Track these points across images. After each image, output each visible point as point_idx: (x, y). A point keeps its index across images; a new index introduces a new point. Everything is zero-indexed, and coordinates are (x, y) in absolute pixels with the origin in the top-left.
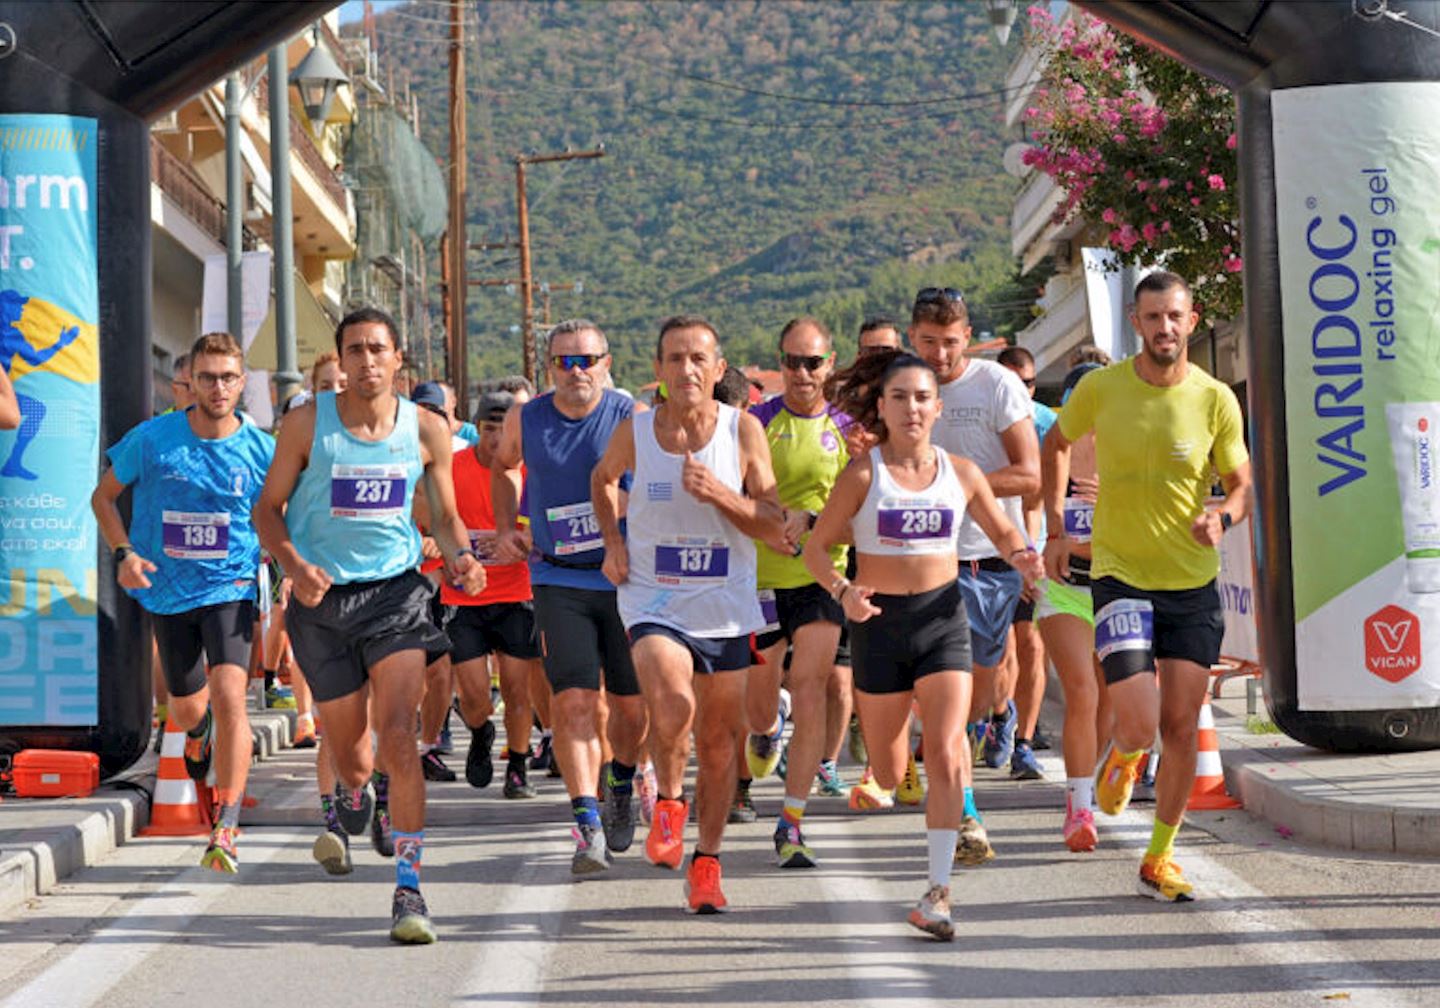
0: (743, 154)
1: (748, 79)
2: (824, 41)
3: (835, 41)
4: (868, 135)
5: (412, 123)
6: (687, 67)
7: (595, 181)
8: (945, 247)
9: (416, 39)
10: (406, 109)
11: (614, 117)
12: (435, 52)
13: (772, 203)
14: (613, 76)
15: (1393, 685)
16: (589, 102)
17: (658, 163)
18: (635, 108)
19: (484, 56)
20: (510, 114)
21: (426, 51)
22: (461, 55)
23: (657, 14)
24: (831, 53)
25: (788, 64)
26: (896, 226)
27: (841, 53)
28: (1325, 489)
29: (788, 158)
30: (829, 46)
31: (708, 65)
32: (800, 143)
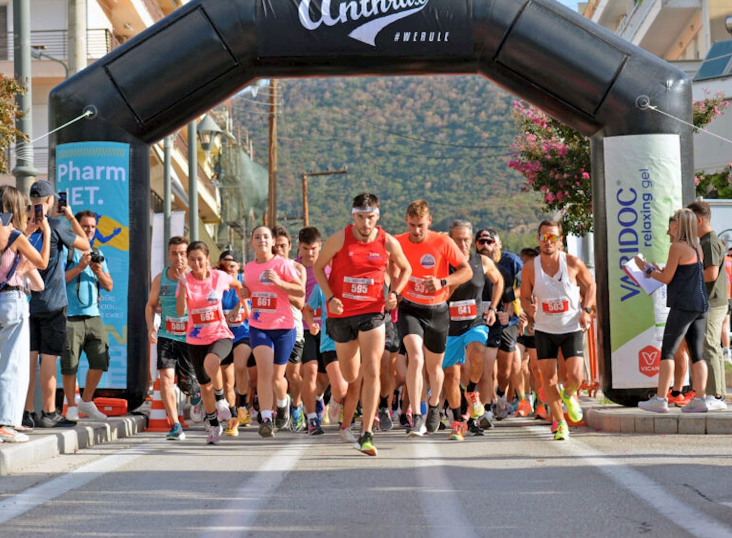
0: (423, 175)
1: (426, 135)
2: (467, 115)
3: (473, 114)
4: (489, 165)
5: (249, 155)
6: (394, 128)
7: (344, 188)
8: (530, 225)
9: (250, 111)
10: (247, 148)
11: (355, 154)
12: (261, 118)
13: (438, 201)
14: (355, 132)
15: (651, 378)
16: (341, 146)
17: (379, 179)
18: (366, 150)
19: (286, 121)
20: (300, 152)
21: (255, 118)
22: (275, 120)
23: (378, 100)
24: (470, 121)
25: (447, 127)
26: (504, 214)
27: (476, 121)
28: (623, 299)
29: (447, 177)
30: (470, 118)
31: (405, 127)
32: (454, 169)
